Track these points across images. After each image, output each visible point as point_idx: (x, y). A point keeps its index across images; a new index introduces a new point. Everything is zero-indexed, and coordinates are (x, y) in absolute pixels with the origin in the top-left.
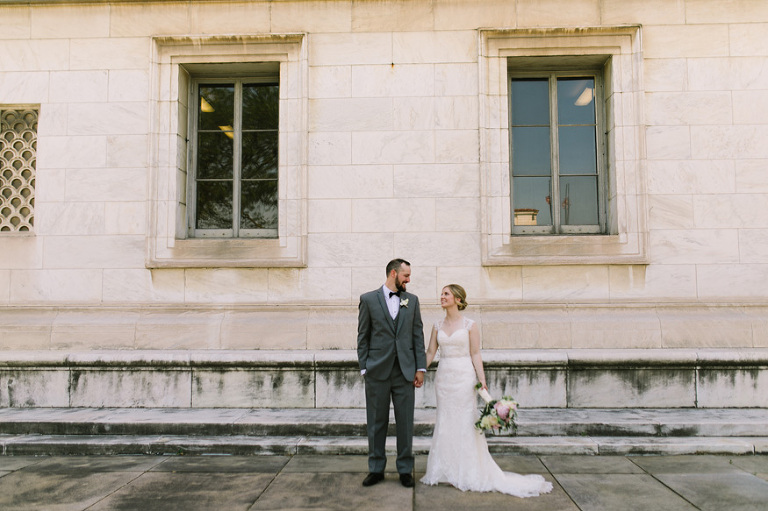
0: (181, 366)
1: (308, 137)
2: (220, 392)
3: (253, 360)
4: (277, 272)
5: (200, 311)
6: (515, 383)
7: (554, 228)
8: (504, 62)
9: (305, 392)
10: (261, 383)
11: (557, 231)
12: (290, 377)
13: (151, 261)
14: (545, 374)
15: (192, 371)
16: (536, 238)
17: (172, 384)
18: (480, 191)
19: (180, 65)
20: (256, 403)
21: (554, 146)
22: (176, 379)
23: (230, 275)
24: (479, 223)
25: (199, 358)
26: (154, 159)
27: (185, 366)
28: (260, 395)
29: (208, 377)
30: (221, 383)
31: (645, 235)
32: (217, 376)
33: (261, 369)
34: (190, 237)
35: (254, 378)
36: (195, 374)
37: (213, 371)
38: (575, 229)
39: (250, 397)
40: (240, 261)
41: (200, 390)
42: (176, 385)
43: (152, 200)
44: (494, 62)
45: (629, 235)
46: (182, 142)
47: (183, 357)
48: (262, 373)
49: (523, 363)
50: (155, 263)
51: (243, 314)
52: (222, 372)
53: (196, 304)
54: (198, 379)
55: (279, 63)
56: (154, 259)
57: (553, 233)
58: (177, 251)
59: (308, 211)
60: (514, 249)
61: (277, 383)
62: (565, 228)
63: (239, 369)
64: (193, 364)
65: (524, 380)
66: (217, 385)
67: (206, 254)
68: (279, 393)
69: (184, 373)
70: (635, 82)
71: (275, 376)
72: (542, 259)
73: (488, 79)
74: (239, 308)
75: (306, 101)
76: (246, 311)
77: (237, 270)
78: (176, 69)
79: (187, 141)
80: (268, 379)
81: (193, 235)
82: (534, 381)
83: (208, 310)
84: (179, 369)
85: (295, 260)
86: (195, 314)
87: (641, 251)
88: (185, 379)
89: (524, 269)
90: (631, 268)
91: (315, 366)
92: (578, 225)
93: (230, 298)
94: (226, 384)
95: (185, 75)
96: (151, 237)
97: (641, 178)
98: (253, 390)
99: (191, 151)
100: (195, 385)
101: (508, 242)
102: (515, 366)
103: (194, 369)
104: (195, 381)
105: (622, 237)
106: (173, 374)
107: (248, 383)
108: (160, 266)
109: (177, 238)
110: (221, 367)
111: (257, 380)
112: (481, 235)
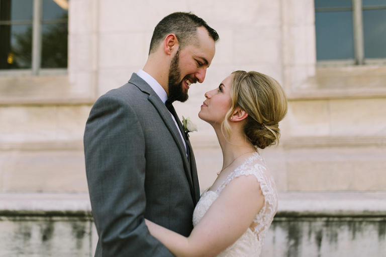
4: (67, 109)
6: (334, 238)
7: (357, 61)
9: (79, 246)
10: (28, 235)
11: (360, 63)
12: (62, 228)
14: (371, 227)
23: (18, 113)
24: (281, 53)
28: (27, 249)
33: (28, 218)
35: (20, 229)
39: (16, 251)
48: (30, 224)
49: (344, 213)
51: (30, 154)
60: (320, 80)
61: (47, 235)
65: (344, 233)
68: (49, 247)
71: (44, 227)
72: (352, 91)
74: (25, 148)
80: (36, 229)
82: (358, 234)
85: (85, 97)
91: (89, 216)
93: (18, 137)
98: (19, 243)
102: (334, 217)
111: (23, 231)
112: (284, 67)
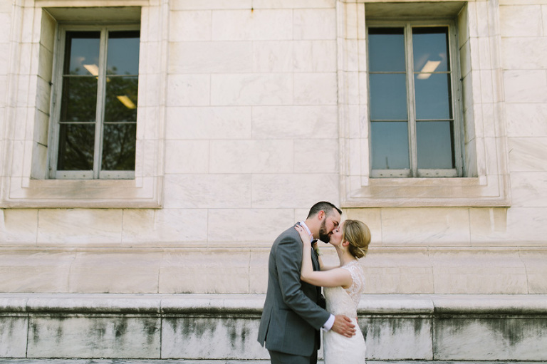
0: (16, 312)
1: (166, 79)
2: (58, 341)
3: (94, 306)
4: (132, 213)
5: (51, 252)
6: (377, 333)
7: (411, 172)
8: (362, 8)
9: (150, 341)
10: (103, 331)
11: (414, 174)
12: (135, 324)
13: (4, 201)
14: (409, 323)
15: (29, 317)
16: (395, 180)
17: (7, 331)
18: (338, 133)
19: (44, 9)
20: (96, 353)
21: (411, 92)
22: (12, 326)
23: (84, 216)
24: (338, 164)
25: (35, 303)
26: (12, 99)
27: (21, 312)
28: (102, 344)
29: (45, 324)
30: (60, 330)
31: (505, 177)
32: (55, 323)
33: (103, 315)
34: (50, 178)
35: (95, 325)
36: (32, 321)
37: (52, 317)
38: (432, 172)
39: (90, 346)
40: (95, 201)
41: (36, 338)
42: (11, 332)
43: (9, 140)
44: (352, 7)
45: (489, 177)
46: (45, 85)
47: (19, 302)
48: (104, 320)
49: (385, 311)
50: (8, 203)
51: (96, 256)
52: (62, 318)
53: (48, 246)
54: (35, 327)
55: (140, 7)
56: (8, 199)
57: (411, 175)
58: (31, 191)
59: (165, 151)
60: (373, 191)
61: (120, 331)
62: (422, 171)
63: (79, 315)
64: (29, 310)
65: (386, 329)
66: (55, 333)
67: (60, 194)
68: (122, 342)
69: (20, 320)
70: (491, 28)
71: (118, 323)
72: (402, 201)
73: (345, 23)
74: (91, 250)
75: (165, 43)
76: (98, 253)
77: (91, 210)
78: (39, 13)
79: (50, 84)
80: (110, 325)
81: (53, 176)
82: (397, 330)
83: (59, 251)
84: (14, 315)
85: (150, 200)
86: (46, 256)
87: (502, 193)
88: (21, 326)
89: (383, 210)
90: (491, 211)
91: (161, 313)
92: (434, 168)
93: (83, 239)
94: (65, 331)
95: (52, 21)
96: (5, 177)
97: (500, 121)
98: (94, 338)
99: (55, 95)
100: (31, 333)
101: (367, 184)
102: (376, 314)
103: (31, 315)
104: (32, 329)
105: (482, 179)
106: (8, 321)
107: (88, 330)
108: (12, 206)
109: (32, 178)
110: (60, 314)
111: (98, 327)
112: (340, 177)
